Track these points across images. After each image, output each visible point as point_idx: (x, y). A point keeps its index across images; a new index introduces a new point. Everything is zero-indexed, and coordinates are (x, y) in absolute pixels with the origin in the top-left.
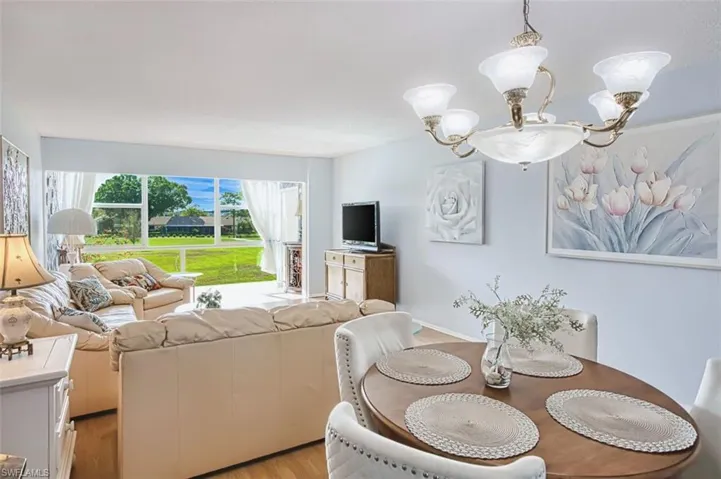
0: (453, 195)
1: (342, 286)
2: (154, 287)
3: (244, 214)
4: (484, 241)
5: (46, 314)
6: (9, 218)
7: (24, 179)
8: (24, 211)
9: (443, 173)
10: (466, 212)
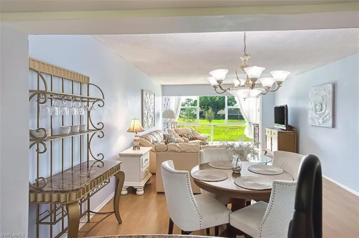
0: (320, 101)
1: (270, 145)
2: (193, 139)
3: (238, 110)
4: (334, 126)
5: (150, 141)
6: (146, 113)
7: (152, 101)
8: (152, 111)
9: (315, 90)
10: (325, 110)
